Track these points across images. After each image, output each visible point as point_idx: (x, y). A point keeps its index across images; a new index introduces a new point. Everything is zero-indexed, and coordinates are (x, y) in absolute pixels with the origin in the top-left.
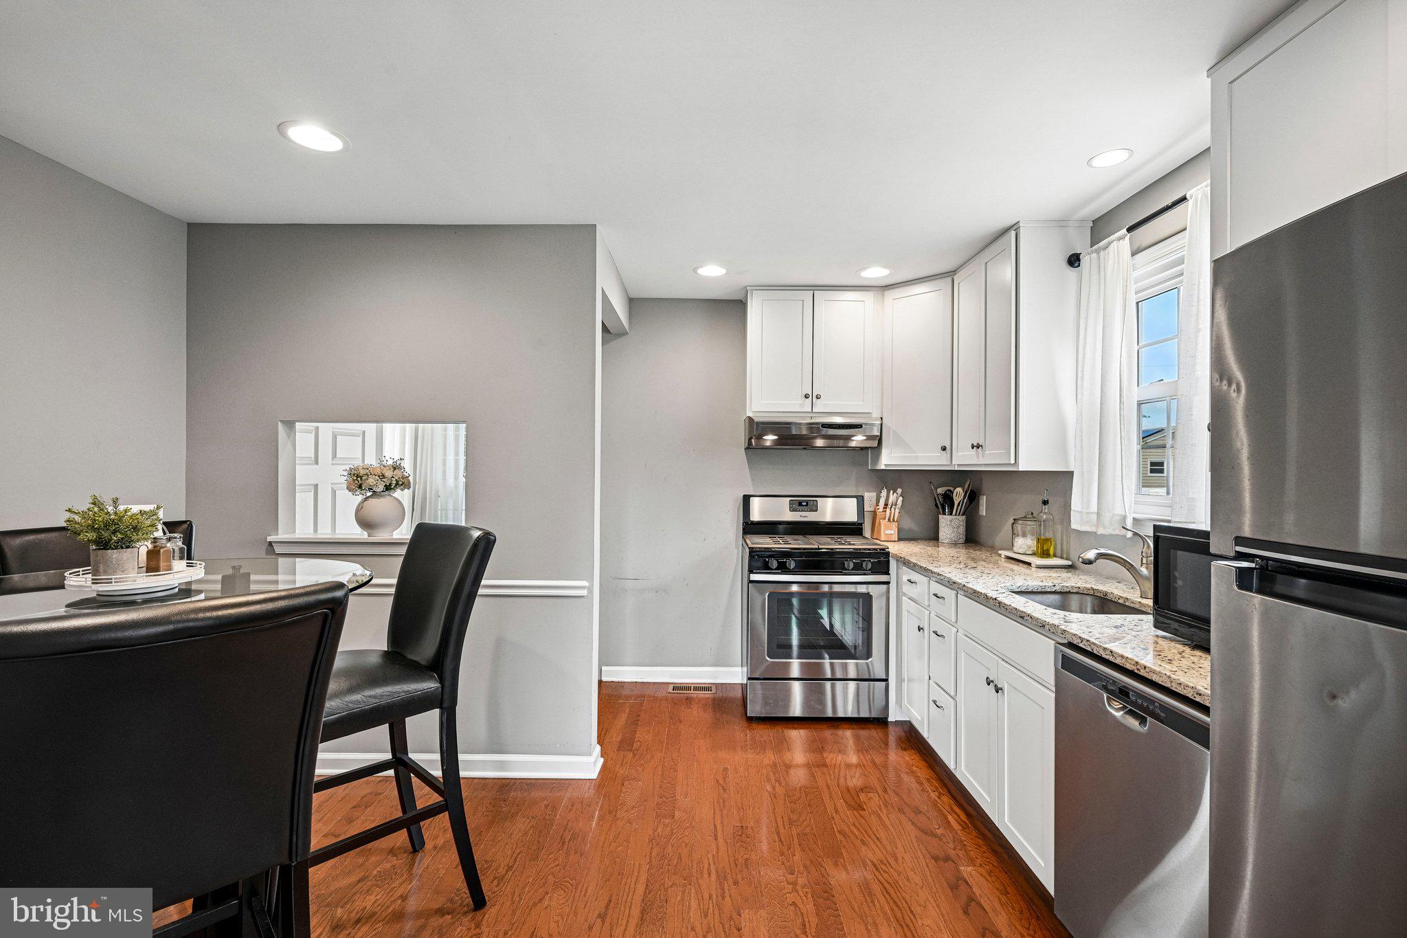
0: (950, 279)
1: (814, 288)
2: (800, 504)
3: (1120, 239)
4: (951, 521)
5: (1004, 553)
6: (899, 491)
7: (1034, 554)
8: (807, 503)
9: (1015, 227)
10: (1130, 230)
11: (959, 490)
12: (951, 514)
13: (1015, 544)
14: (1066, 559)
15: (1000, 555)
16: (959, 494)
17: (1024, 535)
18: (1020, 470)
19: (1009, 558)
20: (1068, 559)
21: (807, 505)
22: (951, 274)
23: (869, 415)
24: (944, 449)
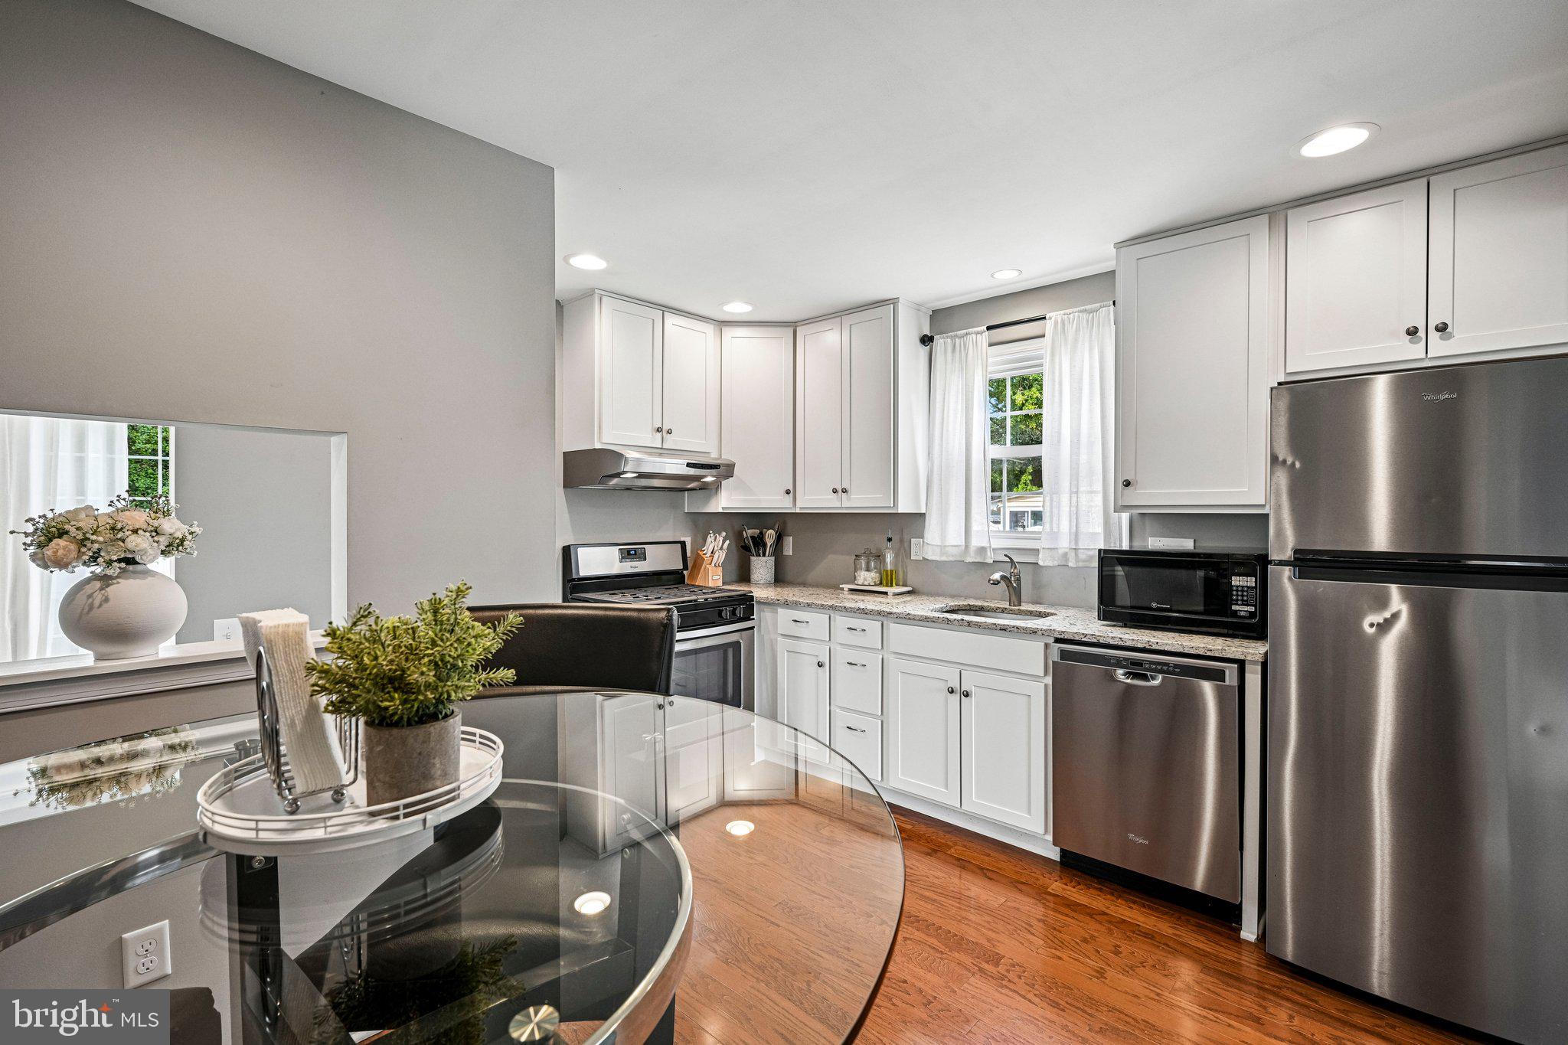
0: (791, 330)
1: (666, 308)
2: (629, 551)
3: (978, 333)
4: (766, 562)
5: (846, 587)
6: (724, 534)
7: (875, 585)
8: (635, 551)
9: (894, 302)
10: (989, 328)
11: (771, 532)
12: (764, 555)
13: (858, 578)
14: (903, 586)
15: (842, 589)
16: (770, 536)
17: (868, 569)
18: (899, 512)
19: (851, 590)
20: (905, 585)
21: (635, 554)
22: (793, 326)
23: (706, 455)
24: (788, 492)
